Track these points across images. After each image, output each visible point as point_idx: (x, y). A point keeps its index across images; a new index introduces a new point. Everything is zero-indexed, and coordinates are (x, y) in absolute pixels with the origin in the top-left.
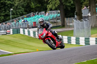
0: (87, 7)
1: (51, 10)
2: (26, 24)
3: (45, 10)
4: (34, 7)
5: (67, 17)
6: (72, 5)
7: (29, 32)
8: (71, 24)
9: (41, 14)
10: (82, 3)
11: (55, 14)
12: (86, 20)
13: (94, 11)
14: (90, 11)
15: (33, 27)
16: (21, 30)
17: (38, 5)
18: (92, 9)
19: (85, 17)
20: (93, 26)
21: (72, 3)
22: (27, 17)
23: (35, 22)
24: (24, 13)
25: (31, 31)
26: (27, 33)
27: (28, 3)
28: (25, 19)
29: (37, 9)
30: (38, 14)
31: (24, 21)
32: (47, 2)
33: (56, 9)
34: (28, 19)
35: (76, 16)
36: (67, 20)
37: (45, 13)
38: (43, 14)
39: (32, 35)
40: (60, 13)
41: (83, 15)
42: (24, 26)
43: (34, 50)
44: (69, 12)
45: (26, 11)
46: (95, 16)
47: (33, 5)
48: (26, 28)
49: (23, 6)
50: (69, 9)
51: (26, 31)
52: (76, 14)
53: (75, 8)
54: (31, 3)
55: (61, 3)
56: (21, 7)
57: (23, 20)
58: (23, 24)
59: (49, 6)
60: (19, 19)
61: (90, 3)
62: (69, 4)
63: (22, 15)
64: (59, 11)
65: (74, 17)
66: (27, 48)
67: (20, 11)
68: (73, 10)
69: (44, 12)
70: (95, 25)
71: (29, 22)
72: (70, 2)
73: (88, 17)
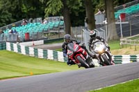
1: (51, 15)
2: (14, 36)
3: (43, 15)
4: (25, 11)
5: (74, 26)
6: (81, 8)
7: (19, 47)
8: (80, 36)
9: (36, 22)
10: (94, 6)
11: (57, 22)
12: (100, 31)
13: (112, 17)
14: (106, 17)
15: (25, 41)
16: (8, 45)
17: (32, 9)
18: (110, 14)
19: (100, 26)
20: (111, 38)
21: (81, 5)
22: (17, 26)
23: (28, 34)
24: (12, 20)
25: (23, 45)
26: (16, 50)
27: (17, 6)
28: (13, 29)
29: (31, 14)
30: (32, 21)
31: (12, 32)
32: (45, 4)
33: (58, 15)
34: (18, 29)
35: (86, 24)
36: (74, 30)
37: (43, 20)
38: (39, 21)
39: (23, 52)
40: (64, 20)
41: (97, 23)
42: (12, 39)
43: (26, 73)
45: (14, 17)
46: (113, 24)
47: (24, 9)
48: (15, 42)
49: (10, 10)
50: (77, 14)
51: (15, 45)
52: (87, 22)
53: (85, 12)
54: (21, 6)
55: (65, 6)
56: (7, 12)
57: (10, 31)
58: (10, 36)
59: (48, 10)
60: (5, 29)
61: (106, 6)
62: (76, 8)
63: (9, 22)
64: (62, 18)
65: (84, 25)
67: (6, 17)
68: (82, 15)
69: (40, 19)
70: (113, 37)
71: (19, 33)
72: (78, 5)
73: (103, 25)
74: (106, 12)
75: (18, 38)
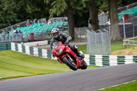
0: (105, 12)
1: (55, 16)
2: (19, 36)
3: (47, 16)
4: (30, 12)
5: (77, 27)
6: (85, 9)
7: (23, 48)
8: (83, 37)
9: (40, 22)
10: (98, 7)
11: (62, 22)
12: (103, 31)
13: (115, 17)
14: (109, 18)
15: (29, 41)
16: (13, 45)
17: (37, 9)
18: (113, 15)
19: (103, 27)
20: (114, 39)
21: (85, 6)
22: (22, 26)
23: (33, 34)
24: (17, 20)
25: (27, 46)
26: (20, 50)
27: (22, 7)
28: (18, 29)
29: (35, 15)
30: (36, 22)
31: (17, 32)
32: (49, 5)
33: (62, 15)
34: (22, 29)
35: (90, 25)
36: (77, 31)
37: (47, 20)
38: (44, 22)
39: (28, 52)
40: (68, 20)
41: (100, 24)
42: (17, 39)
43: (30, 73)
44: (81, 19)
45: (19, 18)
46: (116, 25)
47: (29, 9)
48: (20, 42)
49: (15, 11)
50: (81, 14)
51: (20, 46)
52: (90, 23)
53: (88, 13)
54: (26, 6)
55: (69, 7)
56: (12, 12)
57: (15, 31)
58: (15, 36)
59: (53, 11)
60: (10, 29)
61: (109, 7)
62: (79, 9)
63: (13, 23)
64: (67, 18)
65: (87, 26)
66: (21, 71)
67: (11, 17)
68: (86, 16)
69: (44, 19)
70: (116, 38)
71: (24, 33)
72: (82, 5)
73: (107, 26)
74: (109, 13)
75: (22, 38)
